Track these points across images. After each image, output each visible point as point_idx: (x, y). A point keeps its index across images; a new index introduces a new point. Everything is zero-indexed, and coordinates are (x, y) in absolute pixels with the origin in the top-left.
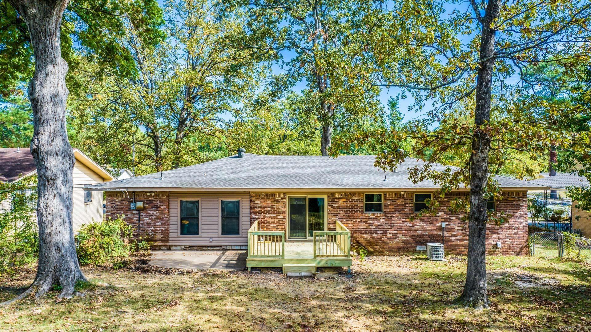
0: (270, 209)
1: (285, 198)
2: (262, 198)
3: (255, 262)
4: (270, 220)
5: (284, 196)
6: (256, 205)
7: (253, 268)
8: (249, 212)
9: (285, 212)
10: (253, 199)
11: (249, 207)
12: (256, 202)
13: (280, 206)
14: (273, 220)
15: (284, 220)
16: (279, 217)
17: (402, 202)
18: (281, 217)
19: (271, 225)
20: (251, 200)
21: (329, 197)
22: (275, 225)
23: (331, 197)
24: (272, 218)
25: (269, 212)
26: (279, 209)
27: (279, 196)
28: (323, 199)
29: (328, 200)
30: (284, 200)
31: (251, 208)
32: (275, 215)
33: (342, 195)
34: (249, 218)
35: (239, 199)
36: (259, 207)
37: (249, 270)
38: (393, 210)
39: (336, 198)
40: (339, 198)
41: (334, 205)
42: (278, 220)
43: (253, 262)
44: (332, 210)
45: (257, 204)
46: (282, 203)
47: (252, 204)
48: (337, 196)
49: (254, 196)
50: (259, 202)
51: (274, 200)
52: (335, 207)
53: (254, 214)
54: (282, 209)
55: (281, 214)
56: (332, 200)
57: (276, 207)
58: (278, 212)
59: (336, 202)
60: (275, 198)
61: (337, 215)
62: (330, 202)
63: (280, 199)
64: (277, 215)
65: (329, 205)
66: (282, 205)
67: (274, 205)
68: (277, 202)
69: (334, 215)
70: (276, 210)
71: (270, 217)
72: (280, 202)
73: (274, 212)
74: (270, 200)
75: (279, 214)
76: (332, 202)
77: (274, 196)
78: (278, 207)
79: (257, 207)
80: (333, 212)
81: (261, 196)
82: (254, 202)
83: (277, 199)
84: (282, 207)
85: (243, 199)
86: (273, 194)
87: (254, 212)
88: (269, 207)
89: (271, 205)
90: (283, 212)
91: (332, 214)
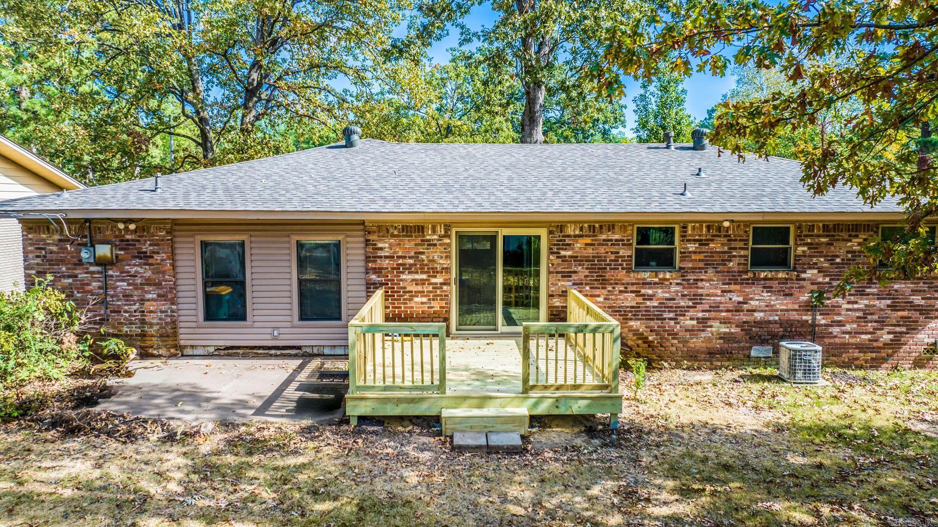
0: (411, 261)
1: (449, 237)
2: (393, 236)
3: (369, 403)
4: (413, 288)
5: (446, 231)
6: (380, 253)
7: (362, 419)
8: (363, 270)
9: (447, 270)
10: (371, 237)
11: (363, 258)
12: (380, 245)
13: (435, 254)
14: (419, 288)
15: (445, 288)
16: (433, 280)
17: (723, 245)
18: (439, 280)
19: (416, 299)
20: (367, 241)
21: (551, 232)
22: (425, 300)
23: (557, 234)
24: (417, 282)
25: (409, 269)
26: (433, 261)
27: (434, 231)
28: (538, 238)
29: (549, 240)
30: (447, 241)
31: (368, 259)
32: (424, 276)
33: (581, 229)
34: (363, 282)
35: (340, 238)
36: (386, 257)
37: (354, 422)
38: (701, 265)
39: (569, 236)
40: (575, 236)
41: (563, 253)
42: (430, 288)
43: (363, 403)
44: (559, 265)
45: (381, 249)
46: (442, 248)
47: (370, 249)
48: (570, 230)
49: (374, 232)
50: (387, 245)
51: (422, 241)
52: (565, 257)
53: (375, 273)
54: (441, 261)
55: (438, 272)
56: (558, 241)
57: (428, 257)
58: (433, 269)
59: (569, 245)
60: (424, 236)
61: (570, 276)
62: (555, 245)
63: (436, 237)
64: (429, 276)
65: (552, 253)
66: (441, 252)
67: (423, 253)
68: (428, 245)
69: (562, 277)
70: (426, 265)
71: (413, 280)
72: (435, 245)
73: (421, 269)
74: (413, 240)
75: (434, 272)
76: (559, 245)
77: (423, 232)
78: (431, 258)
79: (381, 257)
80: (560, 270)
81: (391, 231)
82: (375, 245)
83: (428, 237)
84: (442, 257)
85: (348, 239)
86: (418, 226)
87: (375, 268)
88: (410, 258)
89: (415, 253)
90: (443, 268)
91: (557, 272)
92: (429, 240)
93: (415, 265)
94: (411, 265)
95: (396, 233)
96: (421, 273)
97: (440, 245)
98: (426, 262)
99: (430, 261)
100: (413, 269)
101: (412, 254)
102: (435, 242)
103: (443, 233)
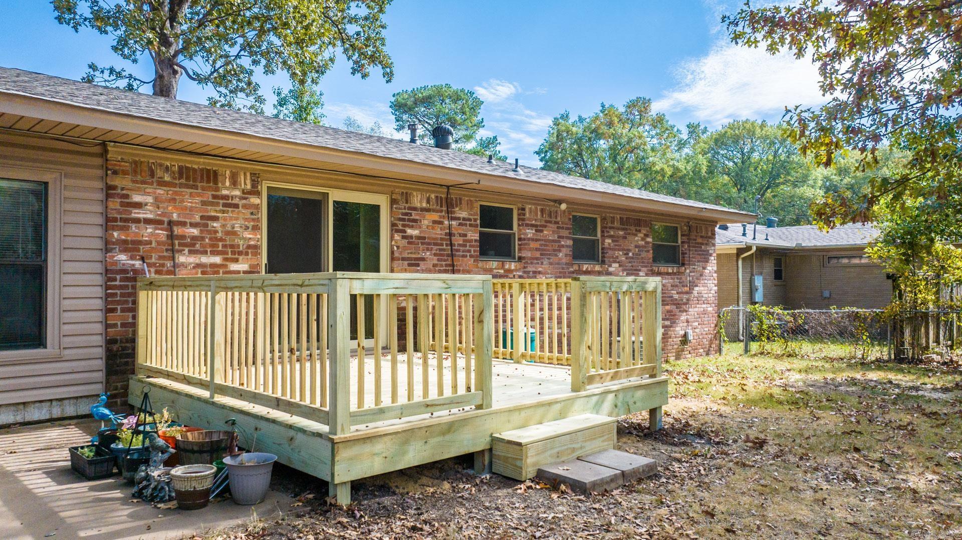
0: (195, 232)
1: (258, 194)
2: (162, 183)
3: (379, 447)
5: (254, 185)
6: (137, 214)
7: (358, 487)
8: (99, 244)
9: (256, 248)
10: (118, 181)
11: (100, 220)
12: (137, 198)
13: (237, 221)
16: (233, 267)
17: (553, 232)
18: (241, 266)
20: (109, 188)
21: (393, 202)
23: (402, 205)
24: (202, 267)
26: (233, 233)
27: (234, 183)
28: (376, 209)
29: (391, 213)
30: (255, 200)
31: (109, 223)
32: (217, 260)
33: (428, 201)
34: (99, 268)
35: (46, 177)
36: (148, 221)
37: (344, 498)
38: (538, 254)
39: (415, 209)
40: (423, 210)
41: (409, 231)
43: (367, 448)
44: (405, 248)
45: (139, 205)
46: (247, 213)
47: (115, 204)
48: (418, 201)
49: (125, 173)
50: (150, 199)
51: (214, 197)
52: (411, 237)
53: (124, 251)
54: (247, 235)
55: (240, 253)
56: (403, 214)
57: (223, 226)
58: (232, 246)
59: (415, 221)
60: (217, 189)
61: (418, 265)
62: (400, 219)
63: (237, 193)
64: (226, 259)
65: (398, 231)
66: (246, 219)
67: (215, 219)
68: (225, 205)
69: (409, 265)
70: (221, 240)
71: (198, 266)
72: (236, 206)
73: (212, 246)
74: (199, 195)
75: (233, 253)
76: (403, 220)
77: (216, 182)
78: (229, 228)
79: (137, 221)
80: (406, 255)
81: (159, 173)
82: (127, 196)
83: (225, 192)
84: (247, 228)
85: (66, 181)
86: (208, 171)
87: (125, 242)
88: (193, 225)
89: (202, 217)
90: (249, 247)
91: (403, 259)
92: (226, 197)
93: (203, 239)
94: (194, 238)
95: (167, 178)
96: (214, 253)
97: (245, 206)
98: (219, 235)
99: (228, 233)
100: (198, 246)
101: (197, 219)
102: (236, 201)
103: (249, 187)
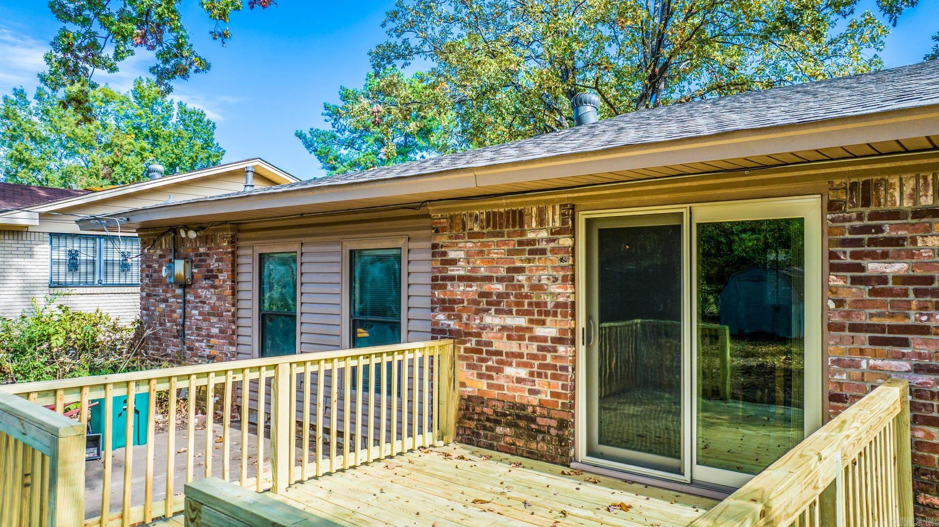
0: (500, 287)
1: (572, 232)
2: (472, 235)
4: (502, 345)
6: (454, 271)
8: (428, 303)
9: (569, 309)
10: (439, 240)
11: (428, 279)
12: (452, 255)
13: (544, 272)
14: (514, 346)
15: (561, 349)
16: (539, 331)
18: (549, 331)
19: (509, 371)
20: (434, 246)
21: (832, 206)
22: (523, 373)
23: (851, 210)
24: (508, 331)
25: (495, 303)
26: (538, 287)
27: (541, 222)
29: (827, 232)
30: (565, 241)
31: (434, 282)
32: (522, 321)
35: (401, 243)
36: (461, 278)
39: (895, 215)
40: (918, 214)
41: (873, 267)
42: (533, 348)
44: (859, 304)
45: (454, 262)
46: (554, 259)
47: (438, 263)
49: (444, 229)
50: (461, 255)
51: (520, 243)
52: (883, 279)
53: (444, 310)
54: (555, 289)
55: (547, 313)
56: (854, 230)
57: (529, 279)
58: (538, 304)
59: (897, 242)
60: (523, 233)
61: (905, 343)
62: (845, 243)
63: (544, 234)
64: (531, 321)
65: (834, 268)
66: (554, 268)
67: (520, 270)
68: (531, 252)
69: (873, 341)
70: (527, 296)
71: (504, 328)
72: (543, 252)
73: (518, 304)
74: (505, 243)
75: (540, 313)
76: (858, 243)
77: (522, 226)
78: (535, 281)
79: (452, 278)
80: (863, 318)
81: (469, 224)
82: (445, 254)
83: (531, 236)
84: (556, 280)
85: (412, 245)
86: (514, 212)
87: (443, 301)
88: (500, 280)
89: (509, 270)
90: (557, 305)
91: (854, 328)
92: (532, 242)
93: (507, 295)
94: (500, 295)
95: (476, 229)
96: (520, 313)
97: (554, 251)
98: (526, 290)
99: (533, 287)
100: (503, 306)
101: (503, 273)
102: (543, 245)
103: (558, 224)
